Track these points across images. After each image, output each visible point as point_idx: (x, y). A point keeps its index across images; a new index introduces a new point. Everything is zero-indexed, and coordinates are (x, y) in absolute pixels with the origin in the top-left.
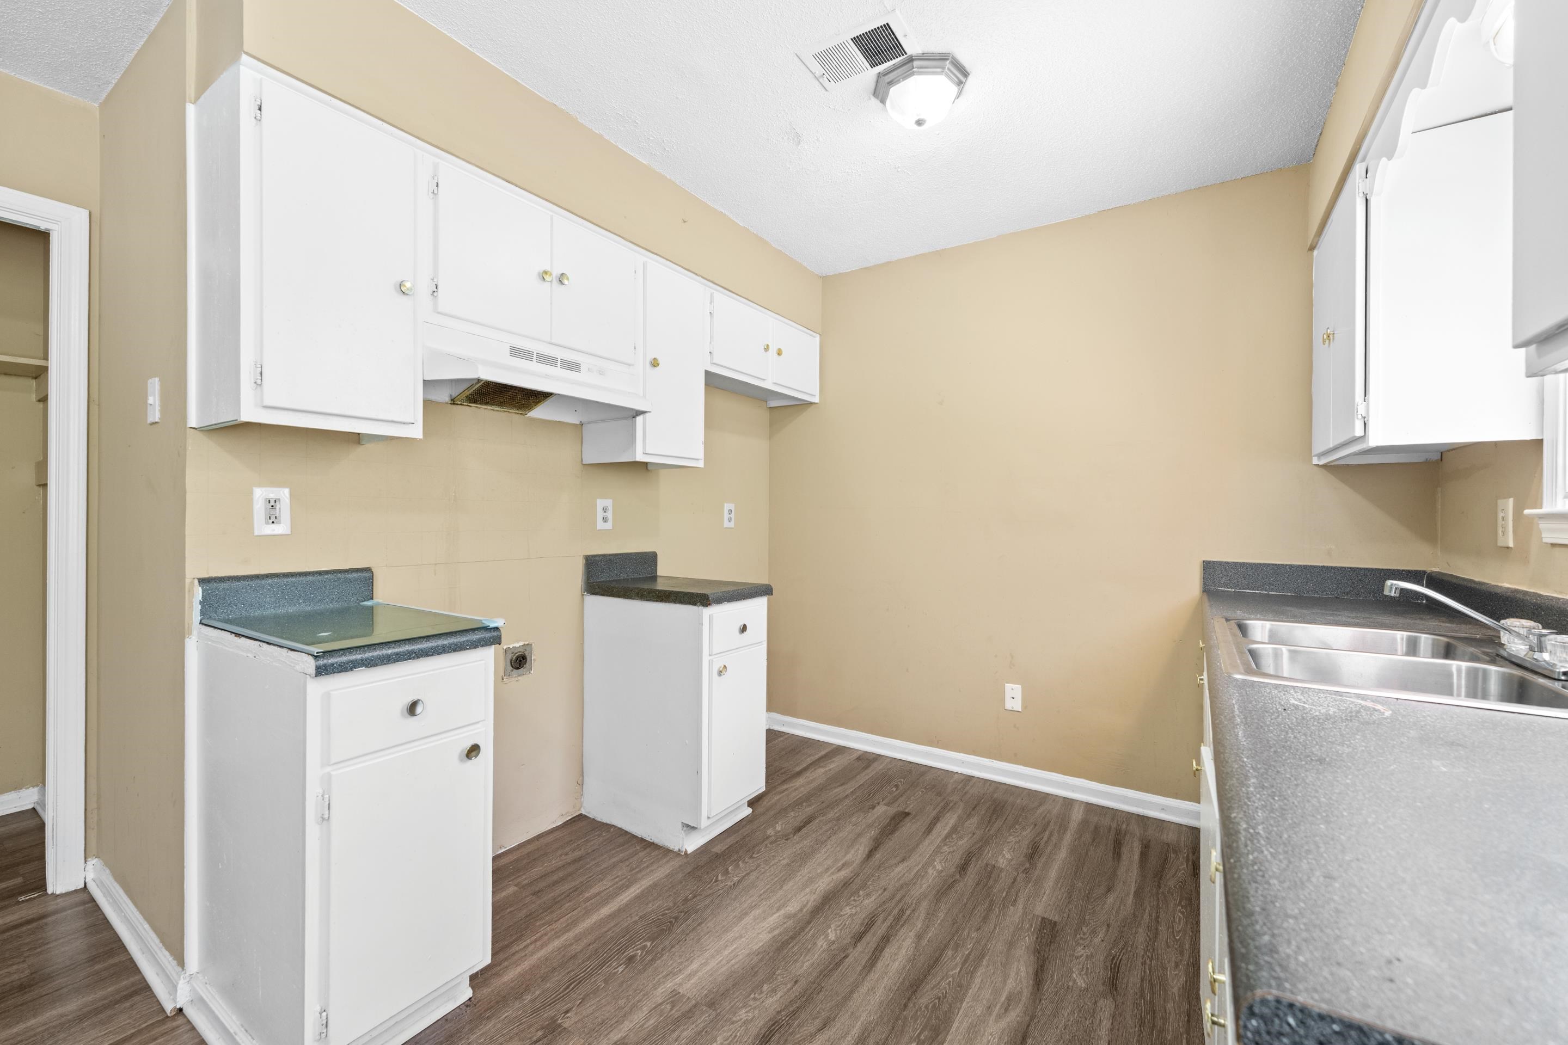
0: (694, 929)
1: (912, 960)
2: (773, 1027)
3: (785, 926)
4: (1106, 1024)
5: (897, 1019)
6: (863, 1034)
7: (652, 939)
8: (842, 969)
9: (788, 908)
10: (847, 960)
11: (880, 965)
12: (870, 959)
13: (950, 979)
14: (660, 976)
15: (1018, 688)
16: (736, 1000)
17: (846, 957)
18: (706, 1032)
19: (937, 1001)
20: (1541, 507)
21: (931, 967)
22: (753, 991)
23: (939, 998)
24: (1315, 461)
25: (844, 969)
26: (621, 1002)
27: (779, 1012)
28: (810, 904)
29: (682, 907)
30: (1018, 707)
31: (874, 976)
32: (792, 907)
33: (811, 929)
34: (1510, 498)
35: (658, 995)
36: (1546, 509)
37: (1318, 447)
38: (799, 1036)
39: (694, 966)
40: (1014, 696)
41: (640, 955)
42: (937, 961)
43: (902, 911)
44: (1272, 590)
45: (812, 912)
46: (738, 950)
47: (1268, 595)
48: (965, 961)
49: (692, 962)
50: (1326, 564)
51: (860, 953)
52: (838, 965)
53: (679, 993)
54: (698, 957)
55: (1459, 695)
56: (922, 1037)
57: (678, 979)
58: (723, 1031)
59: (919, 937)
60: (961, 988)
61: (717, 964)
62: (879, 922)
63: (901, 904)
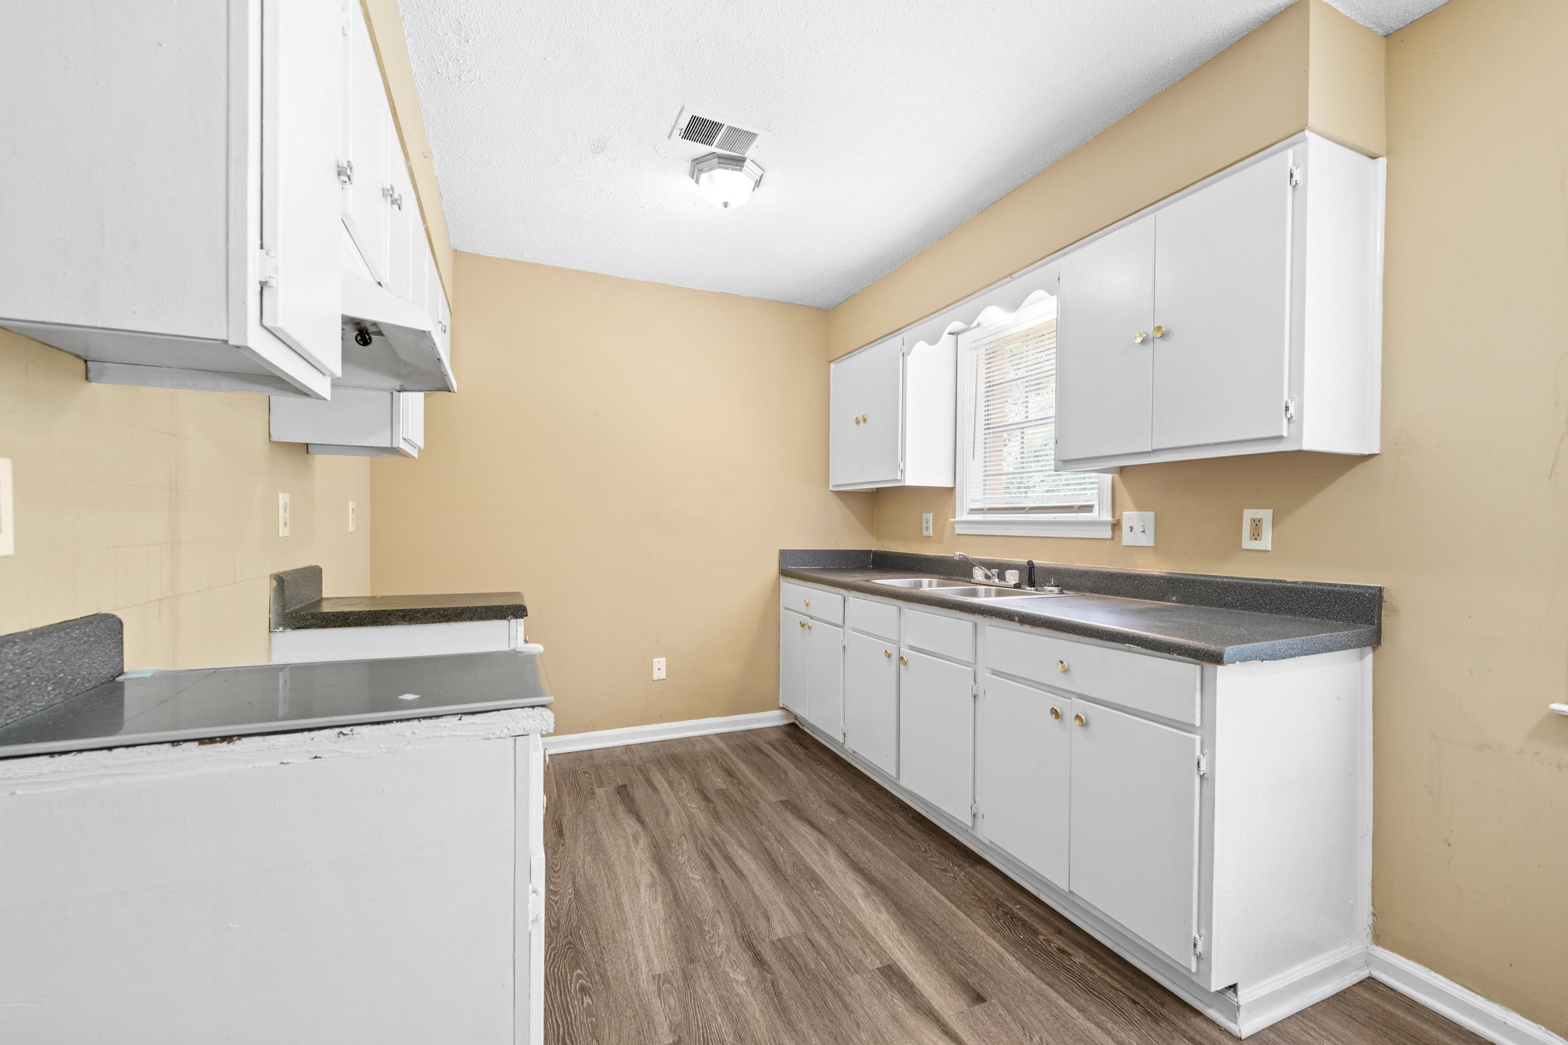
0: (597, 938)
1: (755, 858)
2: (745, 940)
3: (659, 892)
4: (862, 829)
5: (792, 888)
6: (790, 906)
7: (578, 966)
8: (731, 889)
9: (643, 882)
10: (726, 882)
11: (745, 872)
12: (736, 873)
13: (785, 854)
14: (628, 979)
15: (663, 660)
16: (702, 947)
17: (722, 881)
18: (714, 974)
19: (795, 867)
20: (955, 518)
21: (770, 855)
22: (703, 936)
23: (794, 866)
24: (831, 488)
25: (732, 887)
26: (629, 1012)
27: (736, 932)
28: (652, 870)
29: (561, 934)
30: (663, 676)
31: (751, 879)
32: (645, 880)
33: (678, 883)
34: (930, 513)
35: (647, 987)
36: (958, 518)
37: (832, 482)
38: (764, 932)
39: (641, 955)
40: (660, 667)
41: (587, 982)
42: (767, 851)
43: (712, 840)
44: (813, 566)
45: (662, 873)
46: (653, 925)
47: (811, 569)
48: (778, 841)
49: (634, 955)
50: (836, 549)
51: (725, 873)
52: (725, 887)
53: (660, 974)
54: (633, 948)
55: (982, 597)
56: (814, 886)
57: (644, 968)
58: (723, 965)
59: (741, 845)
60: (795, 854)
61: (654, 941)
62: (710, 853)
63: (706, 836)
